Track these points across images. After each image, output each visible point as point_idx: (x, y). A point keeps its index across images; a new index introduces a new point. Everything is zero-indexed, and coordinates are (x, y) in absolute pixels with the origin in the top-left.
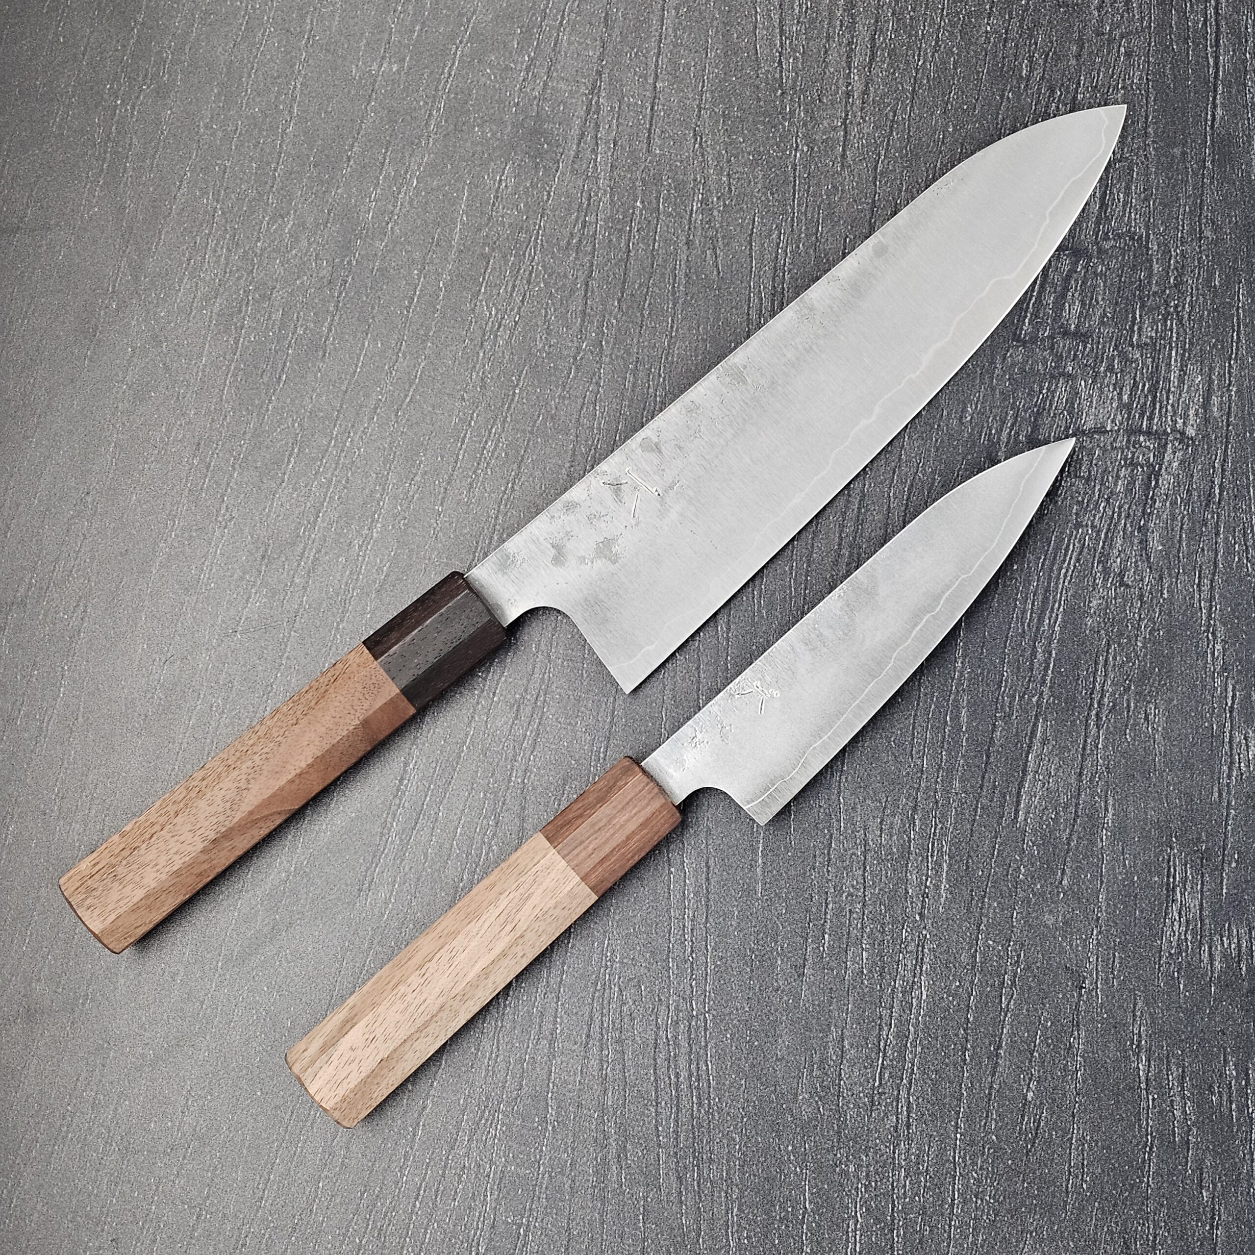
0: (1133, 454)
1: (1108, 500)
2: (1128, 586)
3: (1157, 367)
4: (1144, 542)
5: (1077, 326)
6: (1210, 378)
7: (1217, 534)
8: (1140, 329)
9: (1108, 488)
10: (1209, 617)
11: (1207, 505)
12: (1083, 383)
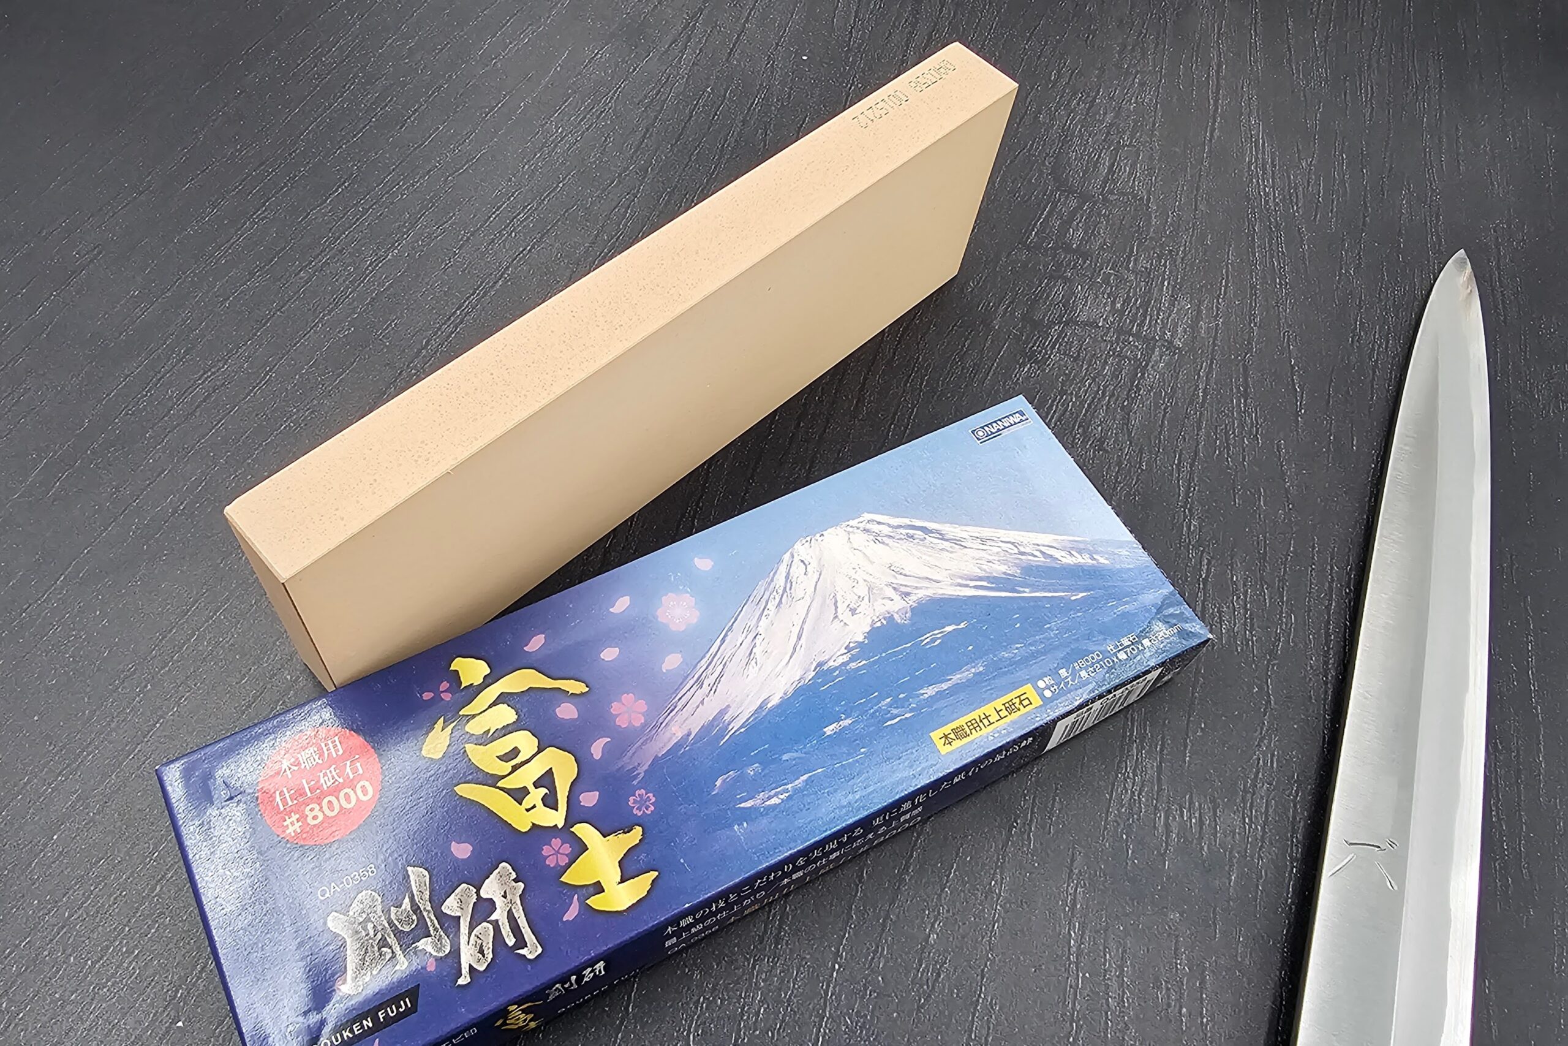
0: (1122, 349)
1: (1094, 379)
2: (1107, 451)
3: (1150, 289)
4: (1126, 420)
5: (1078, 246)
6: (1199, 307)
7: (1199, 429)
8: (1135, 260)
9: (1095, 369)
10: (1187, 496)
11: (1191, 403)
12: (1079, 287)
